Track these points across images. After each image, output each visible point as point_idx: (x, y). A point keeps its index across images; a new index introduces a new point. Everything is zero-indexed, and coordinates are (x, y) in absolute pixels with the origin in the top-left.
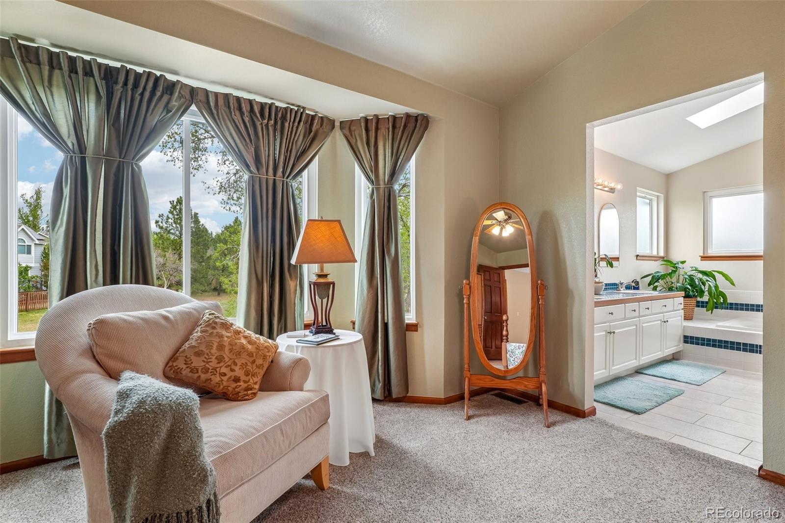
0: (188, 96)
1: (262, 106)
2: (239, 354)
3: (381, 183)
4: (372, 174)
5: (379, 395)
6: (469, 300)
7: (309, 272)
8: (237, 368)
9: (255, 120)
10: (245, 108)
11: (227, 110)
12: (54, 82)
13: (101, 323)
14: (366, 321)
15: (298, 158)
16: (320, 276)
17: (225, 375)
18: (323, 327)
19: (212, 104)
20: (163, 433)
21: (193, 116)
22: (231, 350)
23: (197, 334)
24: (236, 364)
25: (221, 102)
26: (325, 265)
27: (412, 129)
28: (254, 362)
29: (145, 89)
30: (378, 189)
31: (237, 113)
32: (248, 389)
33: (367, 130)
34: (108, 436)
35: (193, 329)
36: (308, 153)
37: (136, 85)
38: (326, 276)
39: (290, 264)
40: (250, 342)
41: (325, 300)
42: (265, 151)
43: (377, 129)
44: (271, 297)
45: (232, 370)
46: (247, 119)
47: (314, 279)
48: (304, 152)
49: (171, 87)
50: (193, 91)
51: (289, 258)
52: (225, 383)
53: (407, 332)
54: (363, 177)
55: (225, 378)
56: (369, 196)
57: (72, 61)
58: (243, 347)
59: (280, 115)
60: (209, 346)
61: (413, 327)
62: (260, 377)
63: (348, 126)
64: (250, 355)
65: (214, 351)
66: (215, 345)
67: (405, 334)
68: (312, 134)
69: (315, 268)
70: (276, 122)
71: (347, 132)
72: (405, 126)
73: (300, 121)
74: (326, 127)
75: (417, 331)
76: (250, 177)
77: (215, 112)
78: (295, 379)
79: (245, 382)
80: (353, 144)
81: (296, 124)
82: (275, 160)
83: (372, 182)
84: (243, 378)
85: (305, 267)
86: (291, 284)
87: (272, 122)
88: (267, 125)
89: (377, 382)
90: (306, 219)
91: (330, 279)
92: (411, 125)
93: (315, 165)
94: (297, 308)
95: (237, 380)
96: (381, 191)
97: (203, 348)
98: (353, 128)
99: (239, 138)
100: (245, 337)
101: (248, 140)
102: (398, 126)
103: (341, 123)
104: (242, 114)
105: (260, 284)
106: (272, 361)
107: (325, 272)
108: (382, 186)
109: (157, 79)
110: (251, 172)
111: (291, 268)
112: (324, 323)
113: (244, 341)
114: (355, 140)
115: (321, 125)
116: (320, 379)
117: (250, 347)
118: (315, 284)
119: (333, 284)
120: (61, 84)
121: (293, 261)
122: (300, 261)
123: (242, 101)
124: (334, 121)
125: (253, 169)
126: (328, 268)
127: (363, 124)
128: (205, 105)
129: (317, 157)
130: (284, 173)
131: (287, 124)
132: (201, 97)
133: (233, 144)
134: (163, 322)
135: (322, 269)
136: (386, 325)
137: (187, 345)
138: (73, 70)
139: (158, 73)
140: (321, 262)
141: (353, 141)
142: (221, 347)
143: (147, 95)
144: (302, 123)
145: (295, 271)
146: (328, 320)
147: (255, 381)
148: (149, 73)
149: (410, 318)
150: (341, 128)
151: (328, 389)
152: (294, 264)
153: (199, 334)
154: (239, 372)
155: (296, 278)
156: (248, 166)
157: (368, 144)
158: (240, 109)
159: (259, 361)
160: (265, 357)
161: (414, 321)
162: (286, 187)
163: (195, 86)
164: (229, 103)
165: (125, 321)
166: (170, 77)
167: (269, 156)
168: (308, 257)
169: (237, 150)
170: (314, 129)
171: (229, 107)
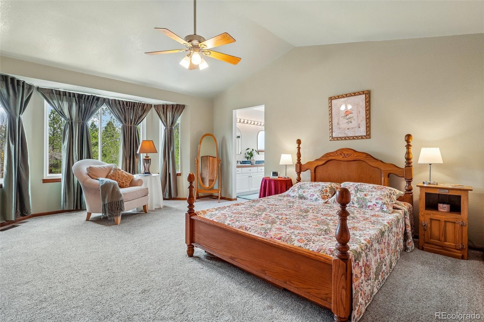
0: (103, 101)
1: (127, 102)
2: (124, 177)
3: (168, 126)
4: (165, 123)
5: (167, 197)
6: (197, 165)
7: (143, 156)
8: (123, 180)
9: (124, 107)
10: (121, 103)
11: (115, 104)
12: (64, 100)
13: (90, 168)
14: (163, 173)
15: (139, 118)
16: (146, 157)
17: (120, 181)
18: (148, 173)
19: (111, 103)
20: (112, 187)
21: (104, 107)
22: (121, 176)
23: (112, 171)
24: (123, 179)
25: (113, 102)
26: (148, 154)
27: (178, 109)
28: (127, 179)
29: (90, 100)
30: (167, 128)
31: (119, 105)
32: (126, 185)
33: (163, 108)
34: (101, 187)
35: (111, 170)
36: (142, 117)
37: (88, 99)
38: (148, 157)
39: (136, 153)
40: (126, 174)
41: (148, 164)
42: (128, 117)
43: (167, 108)
44: (130, 163)
45: (122, 181)
46: (122, 107)
47: (144, 158)
48: (141, 116)
49: (98, 99)
50: (104, 99)
51: (136, 152)
52: (120, 184)
53: (177, 176)
54: (163, 125)
55: (120, 182)
56: (164, 131)
57: (70, 93)
58: (124, 175)
59: (133, 104)
60: (116, 175)
61: (179, 175)
62: (129, 183)
63: (157, 107)
64: (126, 177)
65: (117, 175)
66: (117, 174)
67: (176, 177)
68: (144, 110)
69: (145, 155)
70: (131, 107)
71: (156, 108)
72: (176, 108)
73: (140, 106)
74: (149, 107)
75: (181, 176)
76: (123, 125)
77: (111, 105)
78: (139, 183)
79: (126, 184)
80: (159, 113)
81: (138, 107)
82: (131, 119)
83: (165, 126)
84: (125, 183)
85: (141, 154)
86: (136, 160)
87: (130, 107)
88: (128, 109)
89: (167, 193)
90: (142, 140)
91: (149, 158)
92: (178, 107)
93: (145, 120)
94: (139, 168)
95: (123, 183)
96: (168, 129)
97: (114, 175)
98: (158, 107)
99: (119, 113)
100: (125, 173)
101: (122, 113)
102: (174, 107)
103: (154, 105)
104: (120, 105)
105: (126, 160)
106: (132, 180)
107: (148, 156)
108: (169, 127)
109: (94, 97)
110: (123, 124)
111: (137, 154)
112: (148, 172)
113: (125, 174)
114: (159, 111)
115: (147, 107)
116: (146, 184)
117: (126, 175)
118: (145, 159)
119: (150, 159)
120: (66, 100)
121: (138, 152)
122: (140, 153)
123: (120, 101)
124: (152, 105)
125: (124, 122)
126: (149, 155)
127: (162, 107)
128: (108, 103)
129: (146, 117)
130: (134, 124)
131: (135, 108)
132: (107, 100)
133: (117, 115)
134: (100, 168)
135: (147, 155)
136: (170, 174)
137: (110, 174)
138: (70, 96)
139: (94, 95)
140: (147, 153)
141: (158, 112)
142: (119, 175)
143: (91, 102)
144: (140, 107)
145: (138, 156)
146: (149, 170)
147: (128, 184)
148: (92, 95)
149: (178, 172)
150: (154, 107)
151: (148, 187)
152: (138, 153)
153: (113, 171)
154: (124, 181)
155: (138, 158)
156: (122, 122)
157: (164, 113)
158: (119, 103)
159: (129, 179)
160: (130, 178)
161: (180, 173)
162: (135, 128)
163: (105, 98)
164: (116, 102)
165: (96, 167)
166: (97, 96)
167: (129, 118)
168: (142, 151)
169: (118, 116)
170: (144, 108)
171: (116, 103)
